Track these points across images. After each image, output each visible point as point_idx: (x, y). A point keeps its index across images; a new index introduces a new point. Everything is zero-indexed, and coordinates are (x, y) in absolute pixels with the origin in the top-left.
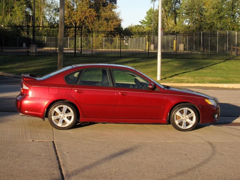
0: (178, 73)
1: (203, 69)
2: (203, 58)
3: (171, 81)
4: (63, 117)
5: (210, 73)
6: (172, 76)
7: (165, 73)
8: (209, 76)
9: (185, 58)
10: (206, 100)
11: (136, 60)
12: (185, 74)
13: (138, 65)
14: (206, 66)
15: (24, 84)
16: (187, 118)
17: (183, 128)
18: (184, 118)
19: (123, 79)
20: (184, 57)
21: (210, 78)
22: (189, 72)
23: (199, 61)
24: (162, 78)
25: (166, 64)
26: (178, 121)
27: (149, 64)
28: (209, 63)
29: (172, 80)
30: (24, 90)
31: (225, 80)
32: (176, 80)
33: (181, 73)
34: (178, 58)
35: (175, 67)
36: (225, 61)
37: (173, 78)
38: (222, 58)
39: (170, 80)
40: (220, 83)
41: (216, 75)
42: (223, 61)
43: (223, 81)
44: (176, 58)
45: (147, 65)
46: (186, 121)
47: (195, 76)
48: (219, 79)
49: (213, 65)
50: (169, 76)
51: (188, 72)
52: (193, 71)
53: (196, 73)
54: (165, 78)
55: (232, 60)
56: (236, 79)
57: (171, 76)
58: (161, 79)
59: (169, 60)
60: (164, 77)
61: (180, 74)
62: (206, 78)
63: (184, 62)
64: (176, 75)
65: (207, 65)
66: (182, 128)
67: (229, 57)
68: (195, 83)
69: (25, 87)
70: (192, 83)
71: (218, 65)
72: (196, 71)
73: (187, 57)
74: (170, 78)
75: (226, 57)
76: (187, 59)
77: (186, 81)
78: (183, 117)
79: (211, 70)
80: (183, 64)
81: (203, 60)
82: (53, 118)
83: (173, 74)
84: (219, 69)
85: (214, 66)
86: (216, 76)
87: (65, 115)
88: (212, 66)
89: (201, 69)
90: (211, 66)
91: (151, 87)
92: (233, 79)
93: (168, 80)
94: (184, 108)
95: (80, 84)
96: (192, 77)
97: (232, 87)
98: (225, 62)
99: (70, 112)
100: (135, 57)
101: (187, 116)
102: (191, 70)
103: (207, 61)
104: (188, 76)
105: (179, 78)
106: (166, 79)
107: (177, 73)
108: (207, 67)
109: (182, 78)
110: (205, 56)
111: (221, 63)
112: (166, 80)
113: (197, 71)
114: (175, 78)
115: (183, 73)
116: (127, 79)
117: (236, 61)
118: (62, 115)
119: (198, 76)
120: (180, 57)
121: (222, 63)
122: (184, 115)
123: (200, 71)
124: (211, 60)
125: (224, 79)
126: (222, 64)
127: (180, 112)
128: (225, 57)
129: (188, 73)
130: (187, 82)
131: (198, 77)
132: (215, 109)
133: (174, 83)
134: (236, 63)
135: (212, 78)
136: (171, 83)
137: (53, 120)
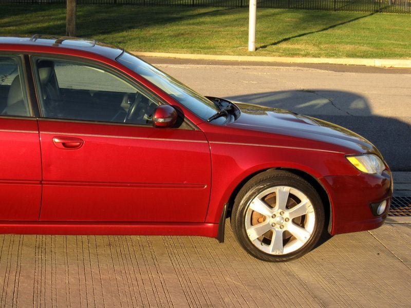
0: (290, 36)
1: (335, 28)
2: (335, 7)
3: (274, 53)
5: (348, 36)
6: (279, 42)
7: (265, 36)
8: (347, 43)
9: (305, 7)
10: (353, 160)
11: (218, 11)
12: (302, 37)
13: (221, 20)
14: (340, 22)
16: (287, 220)
17: (274, 253)
18: (277, 219)
19: (183, 48)
20: (302, 5)
21: (349, 48)
22: (310, 33)
23: (328, 12)
24: (259, 45)
25: (270, 17)
26: (257, 230)
27: (239, 19)
28: (346, 17)
29: (278, 50)
31: (376, 51)
32: (284, 50)
33: (295, 35)
34: (292, 8)
35: (285, 24)
36: (372, 14)
37: (280, 46)
38: (367, 8)
39: (273, 51)
40: (366, 58)
41: (359, 41)
42: (369, 13)
43: (372, 54)
44: (289, 7)
45: (236, 20)
46: (284, 230)
47: (320, 43)
48: (364, 48)
49: (352, 20)
50: (273, 41)
51: (308, 34)
52: (317, 32)
53: (322, 37)
54: (264, 47)
55: (384, 12)
56: (396, 49)
57: (276, 41)
58: (256, 49)
59: (277, 10)
60: (262, 45)
61: (293, 37)
62: (341, 47)
63: (301, 16)
64: (285, 40)
65: (343, 21)
66: (271, 253)
67: (380, 6)
68: (319, 57)
70: (314, 56)
71: (362, 20)
72: (322, 32)
73: (307, 7)
74: (274, 47)
75: (374, 6)
76: (308, 9)
77: (303, 53)
78: (274, 216)
79: (349, 30)
80: (300, 19)
81: (335, 10)
83: (281, 38)
84: (364, 29)
85: (354, 22)
86: (359, 43)
88: (351, 23)
89: (331, 27)
90: (348, 23)
91: (161, 120)
92: (391, 50)
93: (269, 51)
94: (278, 188)
96: (314, 45)
97: (389, 66)
98: (373, 16)
100: (218, 6)
101: (287, 214)
102: (314, 30)
103: (341, 13)
104: (307, 43)
105: (291, 46)
106: (266, 48)
107: (287, 37)
108: (342, 24)
109: (297, 46)
110: (339, 4)
111: (365, 16)
112: (265, 51)
113: (324, 32)
114: (284, 45)
115: (300, 36)
116: (191, 47)
117: (390, 13)
119: (325, 43)
120: (295, 6)
121: (368, 17)
122: (277, 210)
123: (330, 31)
124: (348, 12)
125: (373, 48)
126: (367, 19)
127: (263, 199)
128: (372, 7)
129: (308, 36)
130: (305, 55)
131: (327, 45)
132: (380, 182)
133: (280, 56)
134: (392, 17)
135: (352, 46)
136: (274, 56)
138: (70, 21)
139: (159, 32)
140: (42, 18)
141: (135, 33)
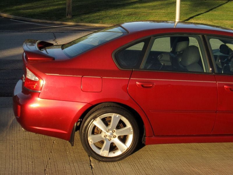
4: (110, 137)
5: (223, 15)
15: (28, 68)
22: (202, 13)
30: (28, 80)
33: (194, 15)
41: (231, 18)
45: (155, 6)
47: (212, 20)
52: (205, 13)
53: (210, 16)
62: (225, 22)
69: (30, 75)
79: (221, 12)
82: (91, 139)
87: (115, 134)
89: (210, 10)
90: (218, 8)
95: (145, 68)
99: (125, 126)
104: (204, 19)
108: (215, 8)
118: (108, 134)
129: (201, 15)
131: (217, 21)
137: (90, 143)
138: (69, 6)
139: (117, 13)
140: (44, 5)
141: (103, 13)
